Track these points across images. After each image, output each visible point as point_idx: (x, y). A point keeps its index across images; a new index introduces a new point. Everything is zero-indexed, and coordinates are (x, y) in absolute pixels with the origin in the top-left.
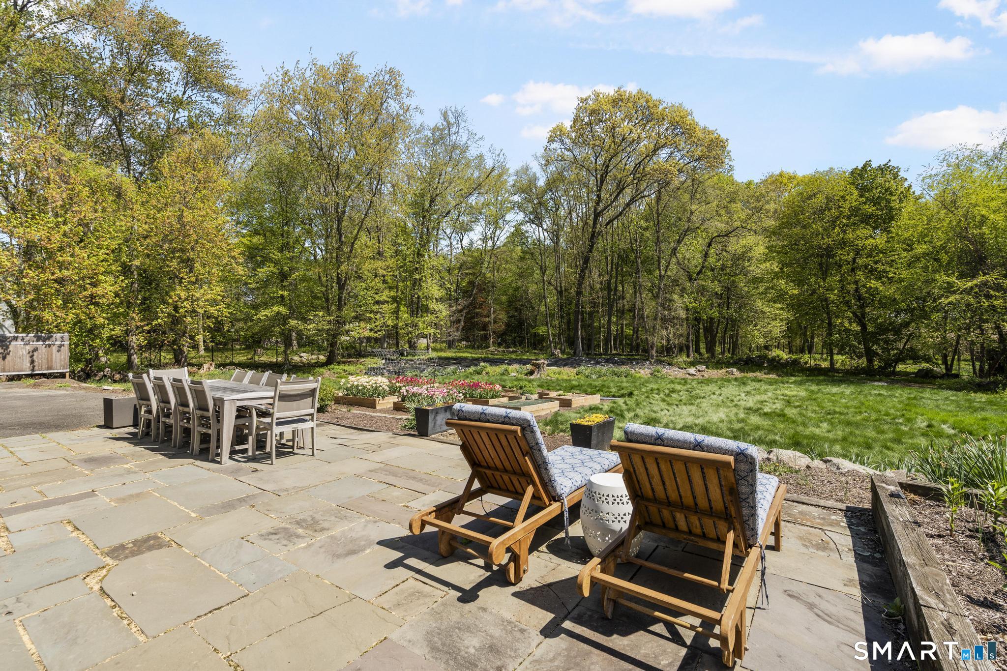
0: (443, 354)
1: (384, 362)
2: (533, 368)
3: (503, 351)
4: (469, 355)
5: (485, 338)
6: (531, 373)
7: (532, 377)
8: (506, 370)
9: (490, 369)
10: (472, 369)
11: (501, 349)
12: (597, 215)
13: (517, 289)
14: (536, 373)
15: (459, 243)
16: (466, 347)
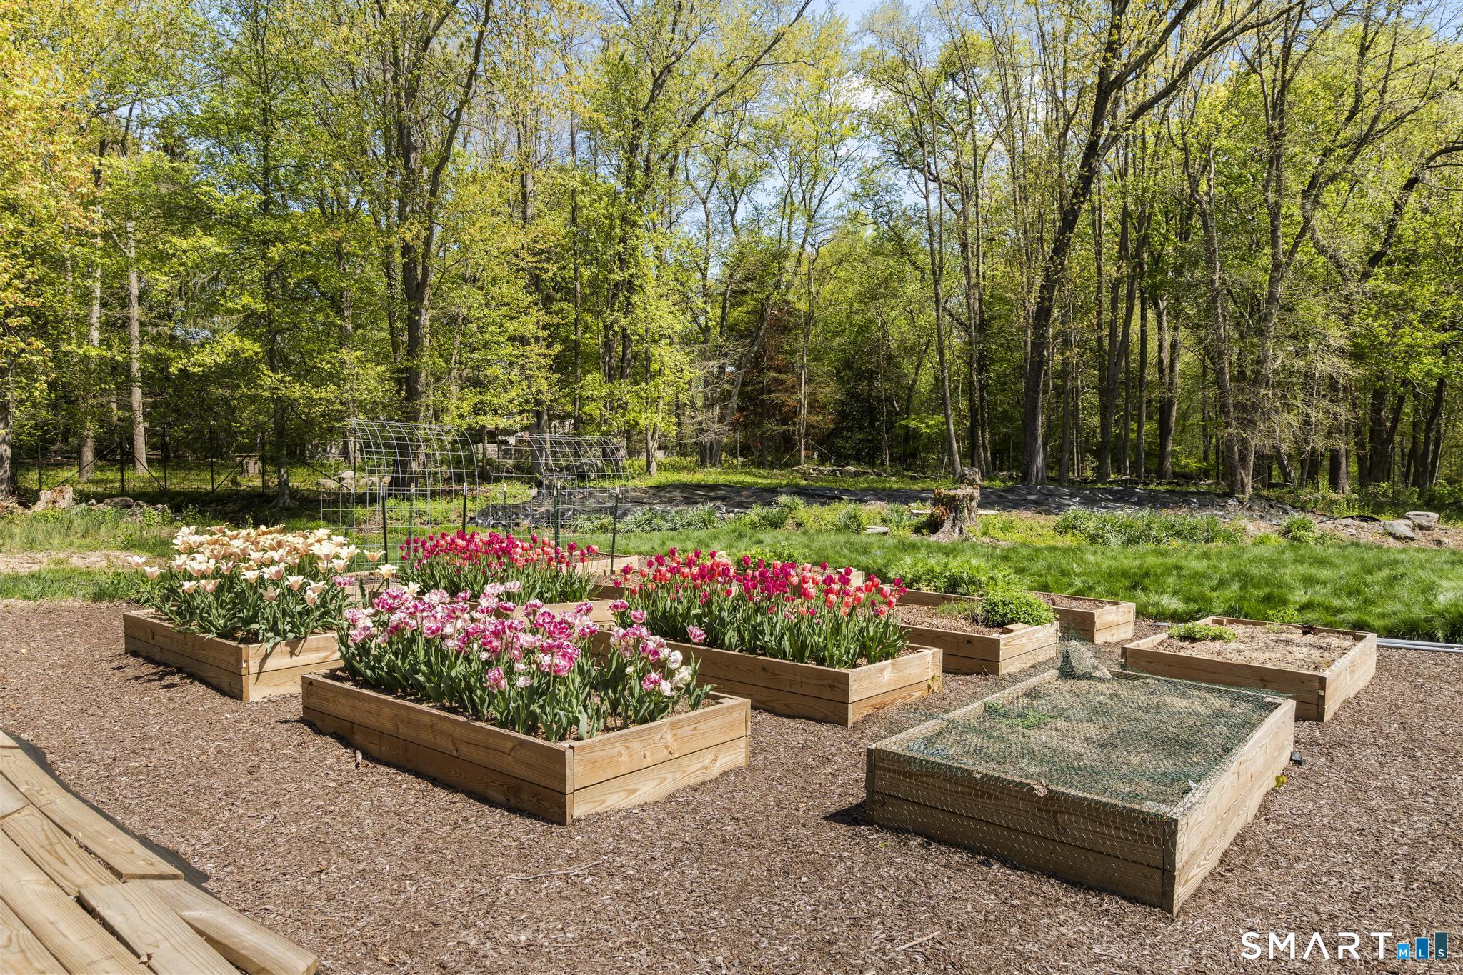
0: (685, 477)
1: (534, 492)
2: (939, 510)
3: (833, 473)
4: (749, 479)
5: (788, 443)
6: (933, 525)
7: (933, 538)
8: (853, 517)
9: (806, 512)
10: (756, 513)
11: (827, 468)
12: (1107, 88)
13: (863, 329)
14: (947, 526)
15: (729, 218)
16: (743, 465)
